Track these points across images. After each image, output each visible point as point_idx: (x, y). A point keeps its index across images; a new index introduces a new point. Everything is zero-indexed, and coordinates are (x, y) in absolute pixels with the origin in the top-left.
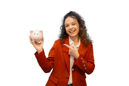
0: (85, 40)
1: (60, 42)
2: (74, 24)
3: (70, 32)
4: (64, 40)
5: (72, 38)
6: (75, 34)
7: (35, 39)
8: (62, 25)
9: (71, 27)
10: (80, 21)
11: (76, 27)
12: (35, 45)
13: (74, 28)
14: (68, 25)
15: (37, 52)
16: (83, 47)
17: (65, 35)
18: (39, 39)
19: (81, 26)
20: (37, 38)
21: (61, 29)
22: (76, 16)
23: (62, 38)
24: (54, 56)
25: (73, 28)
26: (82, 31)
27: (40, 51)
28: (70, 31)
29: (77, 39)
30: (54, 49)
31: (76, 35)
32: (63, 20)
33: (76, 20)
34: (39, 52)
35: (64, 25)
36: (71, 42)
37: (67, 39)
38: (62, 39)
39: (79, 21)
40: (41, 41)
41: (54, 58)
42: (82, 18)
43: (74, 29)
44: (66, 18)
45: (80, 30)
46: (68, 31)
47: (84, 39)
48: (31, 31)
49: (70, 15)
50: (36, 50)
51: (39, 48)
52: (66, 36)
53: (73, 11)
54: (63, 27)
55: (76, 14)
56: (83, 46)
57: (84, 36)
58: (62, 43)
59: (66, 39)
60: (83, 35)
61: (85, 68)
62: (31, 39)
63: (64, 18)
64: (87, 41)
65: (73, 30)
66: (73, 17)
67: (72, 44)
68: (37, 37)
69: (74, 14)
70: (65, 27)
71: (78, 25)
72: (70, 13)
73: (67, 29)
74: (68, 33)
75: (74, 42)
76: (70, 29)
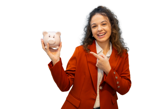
0: (119, 47)
1: (84, 48)
2: (104, 24)
3: (98, 35)
4: (88, 46)
5: (101, 43)
6: (105, 38)
7: (49, 44)
8: (87, 25)
9: (100, 28)
10: (113, 20)
11: (107, 28)
12: (50, 52)
13: (104, 30)
14: (95, 26)
15: (52, 62)
16: (116, 57)
17: (90, 40)
18: (56, 44)
19: (113, 27)
20: (53, 43)
21: (85, 31)
22: (107, 12)
23: (86, 44)
24: (75, 68)
25: (102, 29)
26: (115, 34)
27: (57, 61)
28: (98, 33)
29: (106, 46)
30: (74, 58)
31: (107, 40)
32: (89, 18)
33: (107, 18)
34: (55, 63)
35: (90, 25)
36: (99, 49)
37: (93, 44)
38: (87, 45)
39: (111, 20)
41: (75, 71)
42: (115, 15)
43: (104, 32)
44: (93, 14)
45: (112, 33)
46: (96, 34)
47: (117, 45)
48: (44, 31)
49: (99, 11)
50: (51, 59)
51: (55, 57)
52: (92, 40)
53: (103, 6)
54: (89, 28)
55: (108, 10)
56: (116, 55)
57: (117, 41)
58: (87, 51)
59: (92, 44)
60: (116, 39)
61: (119, 87)
62: (44, 43)
63: (90, 15)
64: (122, 48)
65: (102, 33)
66: (103, 13)
67: (101, 52)
68: (53, 41)
69: (105, 10)
70: (91, 29)
71: (110, 25)
72: (99, 8)
73: (94, 31)
74: (96, 37)
75: (103, 49)
76: (98, 31)
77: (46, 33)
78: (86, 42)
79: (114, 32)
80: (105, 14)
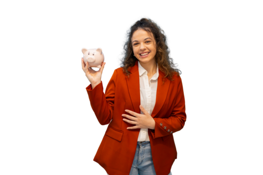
0: (166, 69)
1: (124, 70)
2: (148, 42)
3: (140, 54)
5: (144, 65)
6: (148, 58)
8: (128, 42)
9: (142, 46)
10: (159, 37)
11: (152, 46)
12: (89, 73)
13: (148, 49)
14: (137, 43)
15: (91, 85)
16: (162, 81)
17: (132, 60)
19: (159, 44)
20: (92, 61)
21: (125, 49)
22: (151, 27)
23: (126, 65)
24: (114, 94)
25: (145, 48)
26: (161, 53)
27: (95, 83)
28: (140, 52)
30: (112, 82)
31: (151, 61)
32: (130, 33)
33: (152, 34)
34: (94, 86)
35: (131, 41)
36: (142, 71)
37: (135, 66)
38: (128, 67)
39: (157, 37)
40: (99, 67)
41: (114, 97)
42: (161, 30)
43: (147, 51)
44: (135, 29)
45: (157, 52)
46: (138, 53)
47: (164, 67)
48: (84, 48)
49: (143, 25)
50: (90, 81)
51: (95, 79)
52: (134, 62)
53: (147, 18)
54: (130, 46)
55: (153, 24)
56: (162, 79)
57: (163, 62)
58: (126, 73)
59: (133, 66)
60: (162, 60)
62: (84, 63)
64: (170, 70)
65: (145, 53)
66: (147, 28)
67: (144, 74)
68: (92, 59)
70: (132, 46)
71: (155, 43)
72: (142, 21)
73: (136, 49)
74: (138, 56)
75: (147, 71)
76: (141, 50)
77: (85, 50)
78: (127, 63)
79: (160, 51)
80: (150, 30)
